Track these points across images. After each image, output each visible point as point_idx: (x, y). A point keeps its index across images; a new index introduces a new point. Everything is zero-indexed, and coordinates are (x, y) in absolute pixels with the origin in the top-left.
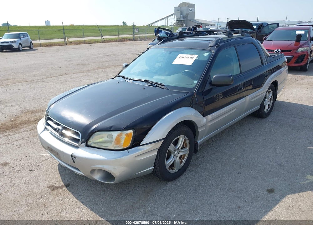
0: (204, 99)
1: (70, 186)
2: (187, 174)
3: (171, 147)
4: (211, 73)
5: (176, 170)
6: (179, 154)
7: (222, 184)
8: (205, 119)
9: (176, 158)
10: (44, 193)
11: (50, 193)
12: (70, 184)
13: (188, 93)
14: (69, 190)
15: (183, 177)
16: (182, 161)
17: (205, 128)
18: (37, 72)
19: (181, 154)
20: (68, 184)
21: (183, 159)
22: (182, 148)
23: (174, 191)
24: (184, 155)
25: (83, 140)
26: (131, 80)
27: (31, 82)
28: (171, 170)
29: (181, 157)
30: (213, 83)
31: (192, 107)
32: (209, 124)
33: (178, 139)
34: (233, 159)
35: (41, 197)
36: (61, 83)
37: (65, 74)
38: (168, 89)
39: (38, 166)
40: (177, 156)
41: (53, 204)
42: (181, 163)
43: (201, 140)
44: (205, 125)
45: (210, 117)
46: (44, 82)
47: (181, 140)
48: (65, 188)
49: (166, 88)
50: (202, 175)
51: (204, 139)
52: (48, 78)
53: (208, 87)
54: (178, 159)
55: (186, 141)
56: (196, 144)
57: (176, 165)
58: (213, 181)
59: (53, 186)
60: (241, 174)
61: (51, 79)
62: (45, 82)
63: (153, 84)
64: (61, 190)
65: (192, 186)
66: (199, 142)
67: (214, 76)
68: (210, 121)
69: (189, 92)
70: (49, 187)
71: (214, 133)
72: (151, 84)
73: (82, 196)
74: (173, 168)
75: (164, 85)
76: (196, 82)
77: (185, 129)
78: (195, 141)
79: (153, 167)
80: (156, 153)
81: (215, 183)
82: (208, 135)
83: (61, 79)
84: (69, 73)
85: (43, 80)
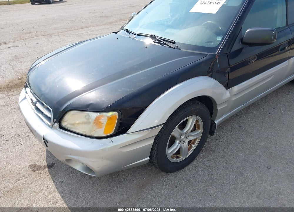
0: (229, 64)
1: (53, 167)
2: (197, 162)
3: (176, 132)
4: (244, 26)
5: (182, 158)
6: (187, 138)
7: (243, 182)
8: (228, 93)
9: (183, 144)
10: (22, 175)
11: (29, 175)
12: (54, 164)
13: (206, 55)
14: (50, 173)
15: (191, 166)
16: (191, 147)
17: (227, 105)
18: (60, 25)
19: (190, 138)
20: (52, 164)
21: (194, 144)
22: (192, 131)
23: (176, 187)
24: (195, 140)
25: (54, 119)
26: (135, 34)
27: (51, 35)
28: (175, 159)
29: (189, 142)
30: (244, 41)
31: (211, 76)
32: (234, 99)
33: (187, 120)
34: (262, 144)
35: (18, 180)
36: (80, 36)
37: (86, 27)
38: (179, 49)
39: (28, 136)
40: (184, 142)
41: (28, 191)
42: (189, 149)
43: (221, 119)
44: (227, 101)
45: (236, 88)
46: (62, 36)
47: (191, 122)
48: (47, 169)
49: (177, 48)
50: (216, 166)
51: (224, 117)
52: (68, 31)
53: (237, 46)
54: (186, 145)
55: (198, 122)
56: (213, 124)
57: (182, 152)
58: (231, 176)
59: (35, 165)
60: (272, 170)
61: (71, 32)
62: (64, 35)
63: (160, 41)
64: (43, 172)
65: (201, 181)
66: (216, 122)
67: (248, 31)
68: (235, 95)
69: (209, 54)
70: (30, 166)
71: (239, 109)
72: (158, 40)
73: (63, 184)
74: (178, 155)
75: (174, 43)
76: (219, 38)
77: (198, 108)
78: (212, 121)
79: (148, 158)
80: (152, 142)
81: (233, 180)
82: (231, 111)
83: (80, 33)
84: (90, 26)
85: (63, 34)
